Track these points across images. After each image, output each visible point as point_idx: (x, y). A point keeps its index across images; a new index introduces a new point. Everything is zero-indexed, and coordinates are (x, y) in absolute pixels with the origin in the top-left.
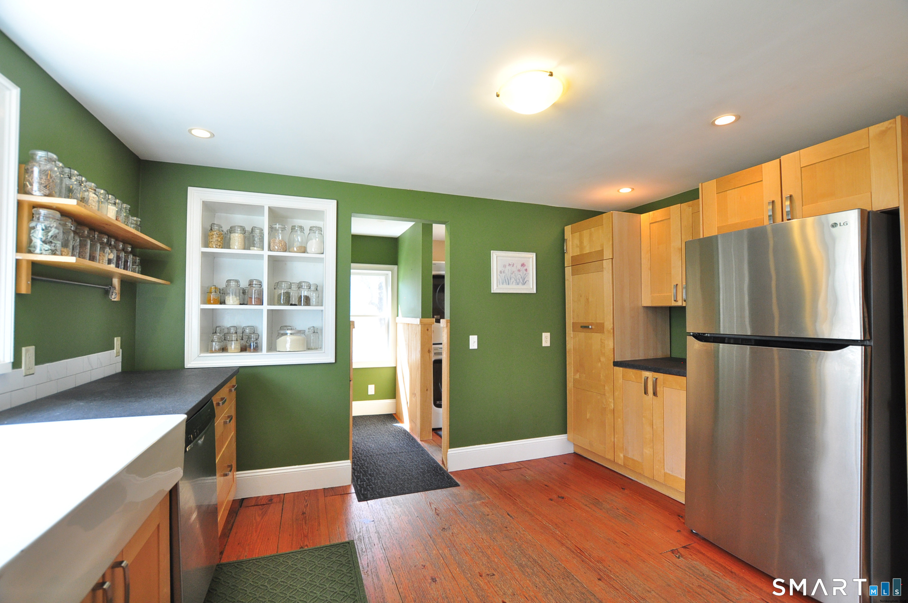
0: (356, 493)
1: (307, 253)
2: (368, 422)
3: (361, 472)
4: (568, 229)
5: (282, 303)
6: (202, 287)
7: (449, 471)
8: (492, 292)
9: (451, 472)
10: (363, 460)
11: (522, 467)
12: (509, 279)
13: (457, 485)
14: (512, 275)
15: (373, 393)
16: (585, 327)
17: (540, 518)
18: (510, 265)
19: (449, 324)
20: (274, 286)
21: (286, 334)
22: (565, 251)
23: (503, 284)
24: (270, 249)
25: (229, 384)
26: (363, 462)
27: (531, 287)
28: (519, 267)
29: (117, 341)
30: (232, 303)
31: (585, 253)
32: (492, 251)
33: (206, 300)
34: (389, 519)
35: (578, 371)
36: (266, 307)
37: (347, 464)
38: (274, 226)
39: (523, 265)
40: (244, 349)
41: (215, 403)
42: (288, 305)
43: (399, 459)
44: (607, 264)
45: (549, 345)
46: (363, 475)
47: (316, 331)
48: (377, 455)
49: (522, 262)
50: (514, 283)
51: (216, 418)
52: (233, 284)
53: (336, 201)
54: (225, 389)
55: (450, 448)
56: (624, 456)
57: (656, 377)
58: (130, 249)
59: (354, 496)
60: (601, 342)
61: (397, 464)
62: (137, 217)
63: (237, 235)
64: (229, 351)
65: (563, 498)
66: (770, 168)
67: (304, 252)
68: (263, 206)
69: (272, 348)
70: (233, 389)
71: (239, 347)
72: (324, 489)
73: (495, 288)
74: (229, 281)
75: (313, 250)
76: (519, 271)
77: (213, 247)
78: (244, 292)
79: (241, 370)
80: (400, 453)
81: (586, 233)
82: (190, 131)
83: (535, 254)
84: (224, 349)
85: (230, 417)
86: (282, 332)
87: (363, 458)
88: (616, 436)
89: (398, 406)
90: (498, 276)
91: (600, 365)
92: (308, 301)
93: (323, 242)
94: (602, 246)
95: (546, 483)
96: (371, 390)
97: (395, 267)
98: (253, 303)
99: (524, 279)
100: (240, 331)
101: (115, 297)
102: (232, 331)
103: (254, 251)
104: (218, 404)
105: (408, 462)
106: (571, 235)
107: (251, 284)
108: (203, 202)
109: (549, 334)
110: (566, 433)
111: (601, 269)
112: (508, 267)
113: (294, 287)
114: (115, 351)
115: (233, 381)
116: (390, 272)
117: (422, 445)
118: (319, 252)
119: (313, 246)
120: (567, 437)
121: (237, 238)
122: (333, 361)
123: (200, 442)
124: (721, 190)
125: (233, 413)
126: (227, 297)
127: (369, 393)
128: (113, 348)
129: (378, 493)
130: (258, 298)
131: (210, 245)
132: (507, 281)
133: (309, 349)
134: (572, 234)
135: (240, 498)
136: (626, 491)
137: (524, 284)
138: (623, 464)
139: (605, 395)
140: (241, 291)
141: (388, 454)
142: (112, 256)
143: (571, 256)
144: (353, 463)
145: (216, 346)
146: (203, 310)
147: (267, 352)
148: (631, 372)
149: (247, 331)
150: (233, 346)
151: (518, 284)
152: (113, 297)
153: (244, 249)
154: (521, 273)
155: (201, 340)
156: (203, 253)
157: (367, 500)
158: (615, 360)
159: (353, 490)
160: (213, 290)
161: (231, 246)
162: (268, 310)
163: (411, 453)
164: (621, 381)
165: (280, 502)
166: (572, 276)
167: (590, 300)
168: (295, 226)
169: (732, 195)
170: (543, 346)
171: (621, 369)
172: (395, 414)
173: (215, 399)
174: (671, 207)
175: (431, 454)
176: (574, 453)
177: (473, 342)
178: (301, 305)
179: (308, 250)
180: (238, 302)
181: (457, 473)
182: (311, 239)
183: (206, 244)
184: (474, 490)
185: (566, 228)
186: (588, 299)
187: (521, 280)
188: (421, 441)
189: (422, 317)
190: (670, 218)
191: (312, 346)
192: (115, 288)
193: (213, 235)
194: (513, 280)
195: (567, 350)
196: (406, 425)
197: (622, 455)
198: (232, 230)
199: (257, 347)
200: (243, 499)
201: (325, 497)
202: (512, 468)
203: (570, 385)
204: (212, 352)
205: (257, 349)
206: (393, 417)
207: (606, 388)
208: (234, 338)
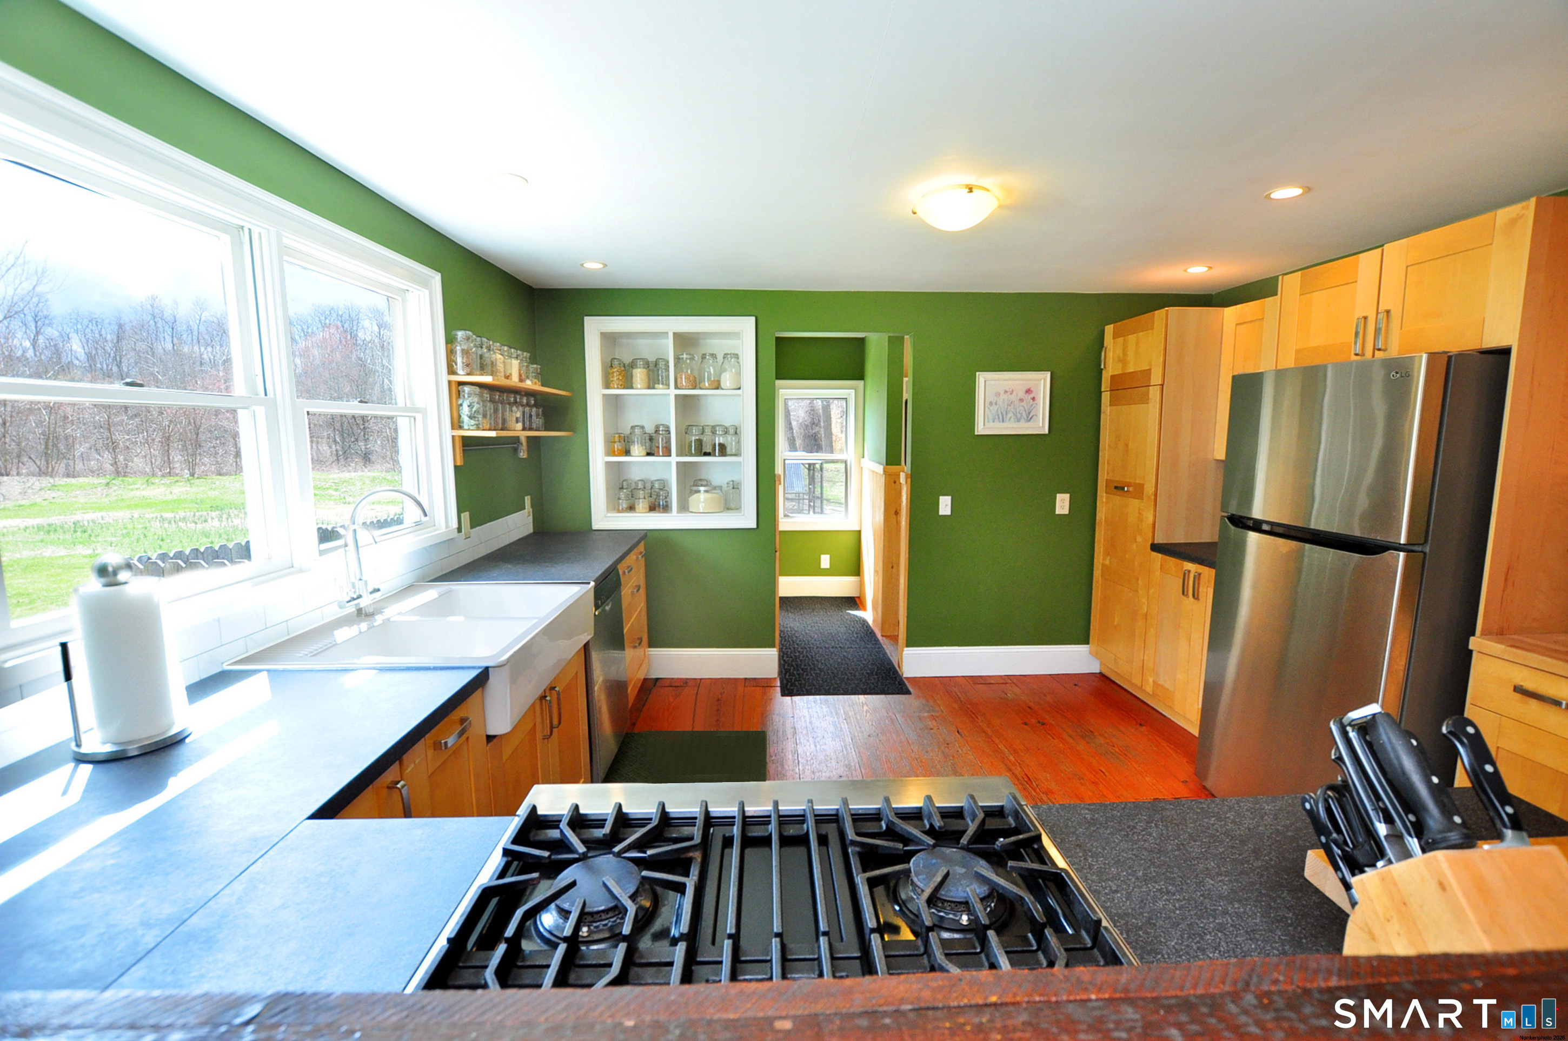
0: (781, 687)
1: (722, 389)
2: (818, 606)
3: (792, 666)
4: (1109, 329)
5: (693, 452)
6: (605, 434)
7: (904, 676)
8: (976, 433)
9: (907, 678)
10: (799, 652)
11: (1009, 681)
12: (1004, 413)
13: (908, 692)
14: (1009, 408)
15: (828, 566)
16: (1119, 488)
17: (997, 741)
18: (1006, 392)
19: (909, 480)
20: (685, 430)
21: (699, 491)
22: (1102, 367)
23: (994, 421)
24: (676, 387)
25: (635, 551)
26: (797, 654)
27: (1040, 425)
28: (1021, 394)
29: (528, 500)
30: (637, 452)
31: (1128, 371)
32: (977, 373)
33: (610, 452)
34: (811, 717)
35: (1109, 554)
36: (674, 459)
37: (772, 654)
38: (681, 357)
39: (1028, 391)
40: (652, 508)
41: (621, 572)
42: (700, 455)
43: (844, 656)
44: (1154, 393)
45: (1067, 512)
46: (794, 669)
47: (736, 486)
48: (817, 648)
49: (1027, 387)
50: (1012, 419)
51: (622, 587)
52: (637, 431)
53: (753, 319)
54: (632, 557)
55: (907, 646)
56: (1154, 681)
57: (1200, 571)
58: (533, 402)
59: (778, 689)
60: (1139, 513)
61: (839, 660)
62: (536, 364)
63: (639, 370)
64: (637, 510)
65: (1043, 724)
66: (1368, 260)
67: (717, 388)
68: (667, 333)
69: (684, 507)
70: (640, 556)
71: (647, 506)
72: (746, 679)
73: (981, 428)
74: (633, 428)
75: (728, 385)
76: (1021, 400)
77: (614, 388)
78: (651, 439)
79: (649, 534)
80: (848, 648)
81: (1132, 338)
82: (582, 265)
83: (1049, 374)
84: (631, 508)
85: (638, 587)
86: (695, 488)
87: (799, 649)
88: (1146, 653)
89: (861, 586)
90: (986, 409)
91: (1135, 546)
92: (723, 450)
93: (739, 374)
94: (1150, 364)
95: (1031, 704)
96: (825, 562)
97: (861, 383)
98: (661, 454)
99: (1029, 413)
100: (649, 485)
101: (523, 454)
102: (640, 486)
103: (660, 390)
104: (624, 573)
105: (855, 660)
106: (1112, 341)
107: (657, 431)
108: (602, 333)
109: (1068, 495)
110: (1087, 643)
111: (1145, 399)
112: (1003, 396)
113: (708, 431)
114: (526, 510)
115: (641, 547)
116: (853, 391)
117: (881, 641)
118: (735, 387)
119: (727, 380)
120: (1088, 649)
121: (639, 375)
122: (754, 526)
123: (607, 608)
124: (1306, 290)
125: (642, 583)
126: (632, 447)
127: (822, 567)
128: (524, 508)
129: (807, 690)
130: (666, 447)
131: (611, 385)
132: (1001, 417)
133: (728, 509)
134: (1114, 338)
135: (654, 677)
136: (1143, 729)
137: (1029, 419)
138: (1151, 693)
139: (1137, 591)
140: (647, 438)
141: (833, 647)
142: (519, 414)
143: (1110, 374)
144: (781, 651)
145: (625, 505)
146: (608, 464)
147: (678, 513)
148: (1172, 561)
149: (657, 486)
150: (642, 505)
151: (1019, 421)
152: (521, 454)
153: (649, 388)
154: (1024, 403)
155: (607, 497)
156: (604, 395)
157: (791, 696)
158: (1156, 542)
159: (779, 684)
160: (617, 439)
161: (634, 386)
162: (678, 463)
163: (863, 650)
164: (1158, 573)
165: (695, 686)
166: (1110, 405)
167: (1130, 445)
168: (705, 354)
169: (1319, 297)
170: (1057, 513)
171: (1160, 555)
172: (859, 597)
173: (621, 568)
174: (1267, 299)
175: (889, 654)
176: (1100, 673)
177: (945, 505)
178: (715, 455)
179: (723, 385)
180: (644, 453)
181: (914, 680)
182: (725, 371)
183: (607, 385)
184: (928, 701)
185: (1107, 327)
186: (1127, 445)
187: (1024, 413)
188: (882, 636)
189: (887, 464)
190: (1263, 319)
191: (732, 506)
192: (522, 444)
193: (613, 373)
194: (1010, 415)
195: (1097, 521)
196: (868, 615)
197: (1151, 680)
198: (633, 365)
199: (667, 506)
200: (657, 679)
201: (745, 686)
202: (992, 682)
203: (1097, 573)
204: (619, 511)
205: (666, 508)
206: (854, 602)
207: (1140, 582)
208: (642, 496)
